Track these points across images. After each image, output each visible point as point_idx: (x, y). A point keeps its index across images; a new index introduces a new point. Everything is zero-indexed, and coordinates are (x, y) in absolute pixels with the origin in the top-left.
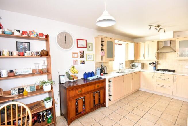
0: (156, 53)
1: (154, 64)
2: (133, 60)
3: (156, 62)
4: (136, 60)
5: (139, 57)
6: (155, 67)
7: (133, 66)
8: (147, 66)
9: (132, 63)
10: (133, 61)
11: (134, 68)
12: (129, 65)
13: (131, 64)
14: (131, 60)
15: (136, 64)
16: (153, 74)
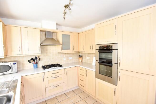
1: (34, 60)
16: (43, 75)
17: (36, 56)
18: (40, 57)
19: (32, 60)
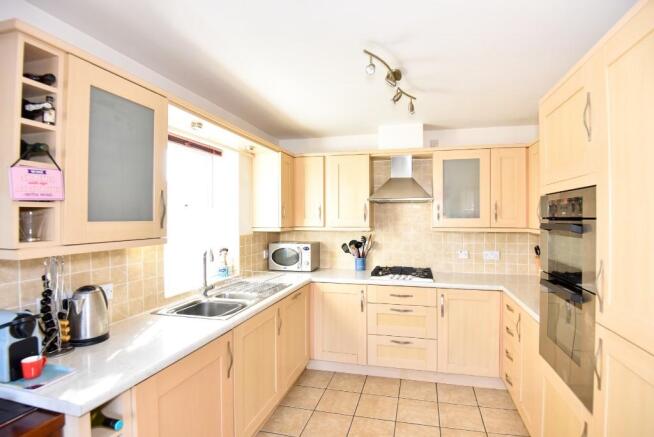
0: (368, 203)
1: (358, 245)
2: (278, 233)
3: (364, 238)
4: (289, 232)
5: (304, 216)
6: (363, 257)
7: (278, 257)
8: (332, 255)
9: (274, 247)
10: (274, 237)
11: (282, 267)
12: (260, 256)
13: (267, 248)
14: (269, 233)
15: (289, 247)
16: (362, 292)
17: (365, 235)
18: (376, 240)
19: (353, 246)
